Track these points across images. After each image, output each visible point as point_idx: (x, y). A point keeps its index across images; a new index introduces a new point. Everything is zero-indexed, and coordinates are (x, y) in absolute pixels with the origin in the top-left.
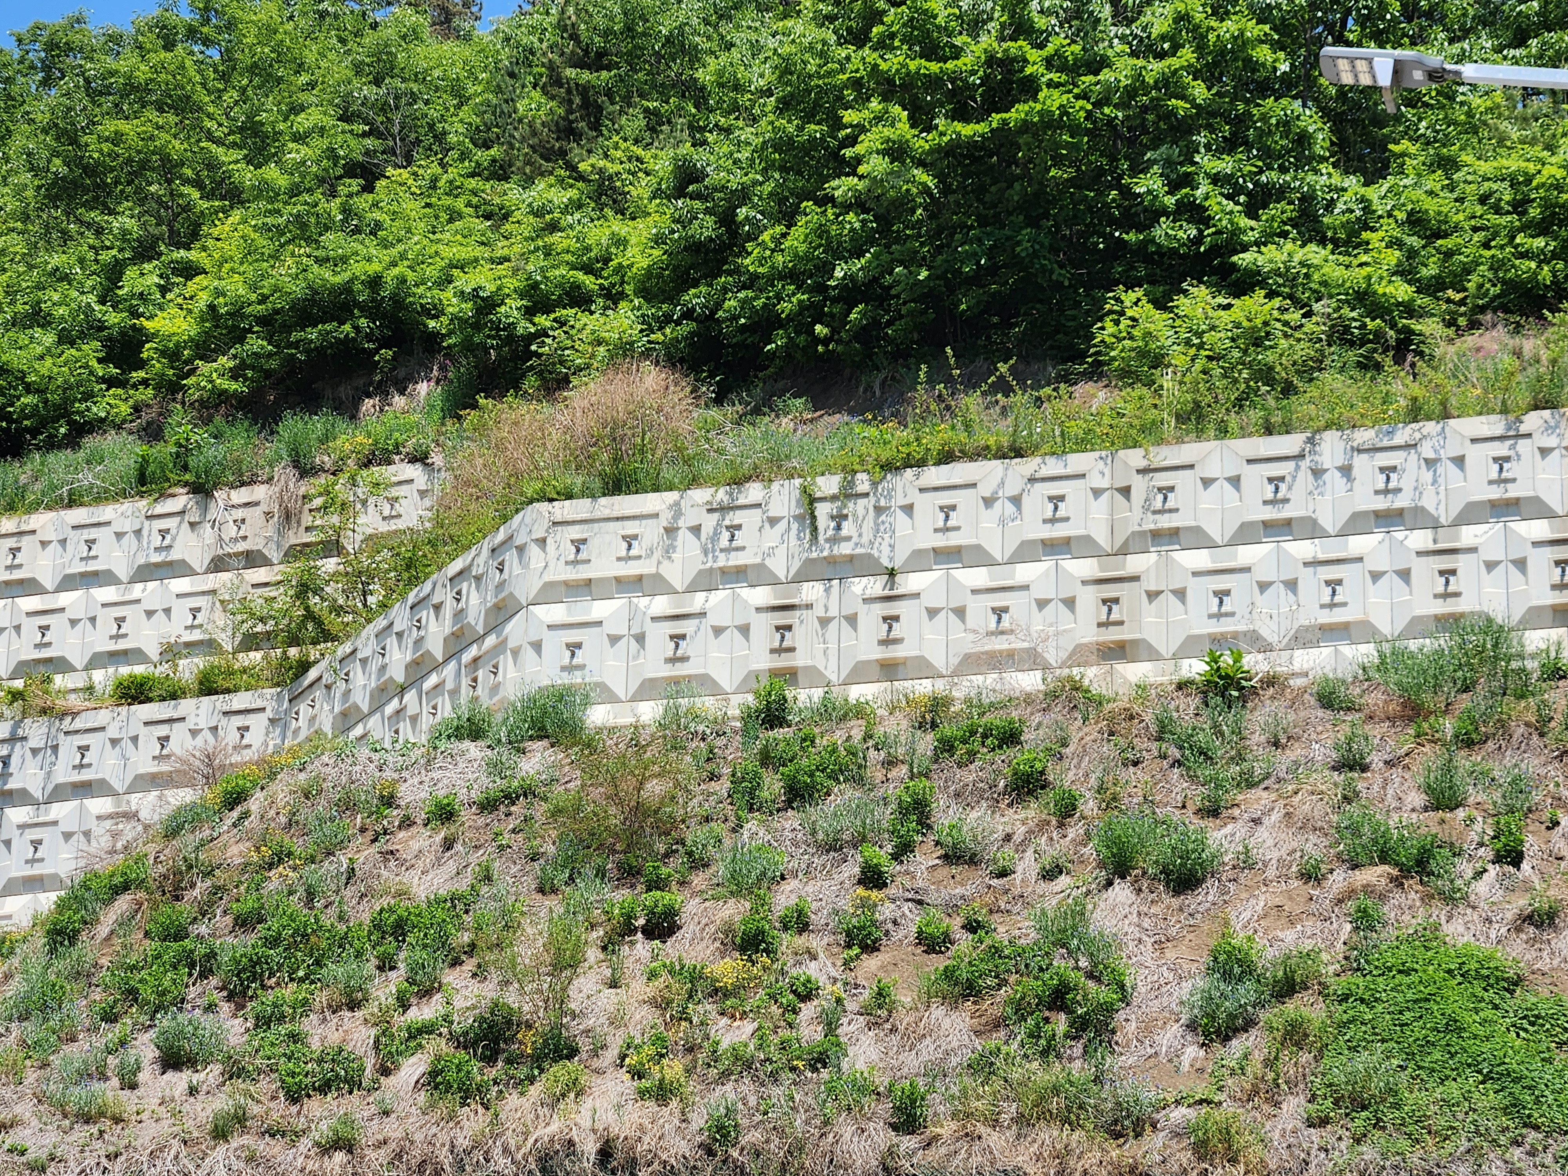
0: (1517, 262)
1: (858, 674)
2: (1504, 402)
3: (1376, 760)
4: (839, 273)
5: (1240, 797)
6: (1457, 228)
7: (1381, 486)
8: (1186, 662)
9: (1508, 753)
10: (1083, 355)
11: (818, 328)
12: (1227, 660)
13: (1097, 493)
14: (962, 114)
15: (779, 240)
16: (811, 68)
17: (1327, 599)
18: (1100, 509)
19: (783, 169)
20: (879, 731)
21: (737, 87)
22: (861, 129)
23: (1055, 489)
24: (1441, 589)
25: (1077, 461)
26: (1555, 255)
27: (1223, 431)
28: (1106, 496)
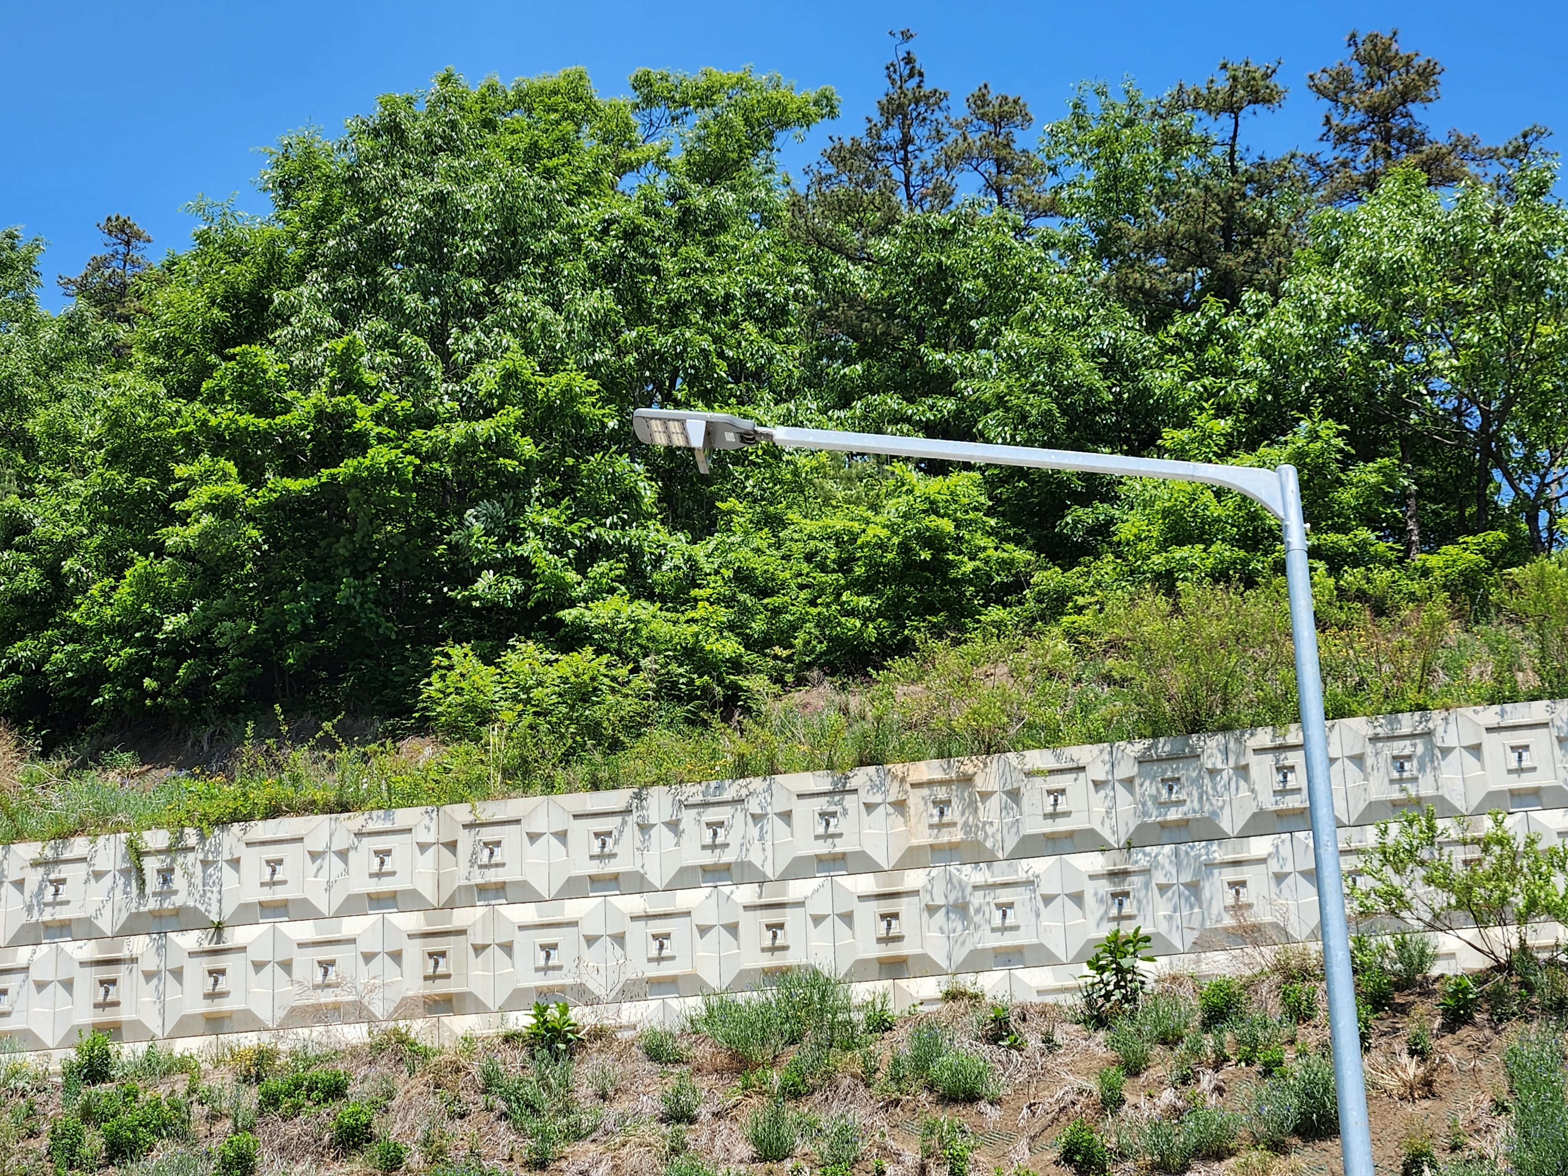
0: (843, 620)
1: (184, 1027)
2: (830, 757)
3: (704, 1112)
4: (168, 627)
5: (567, 1150)
6: (783, 585)
7: (708, 841)
8: (513, 1015)
9: (835, 1104)
10: (411, 710)
11: (147, 681)
12: (553, 1013)
13: (423, 847)
14: (291, 470)
15: (107, 595)
16: (141, 421)
17: (654, 953)
18: (426, 863)
19: (112, 522)
20: (203, 1086)
21: (68, 439)
22: (191, 482)
23: (381, 843)
24: (768, 943)
25: (404, 816)
26: (880, 613)
27: (550, 787)
28: (432, 851)
